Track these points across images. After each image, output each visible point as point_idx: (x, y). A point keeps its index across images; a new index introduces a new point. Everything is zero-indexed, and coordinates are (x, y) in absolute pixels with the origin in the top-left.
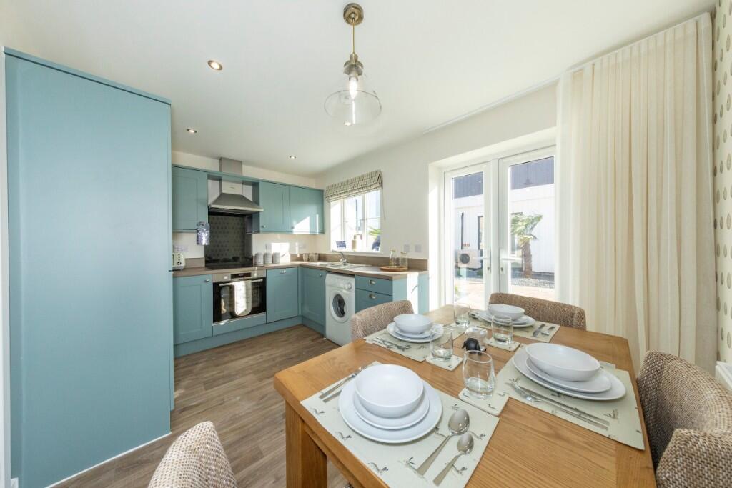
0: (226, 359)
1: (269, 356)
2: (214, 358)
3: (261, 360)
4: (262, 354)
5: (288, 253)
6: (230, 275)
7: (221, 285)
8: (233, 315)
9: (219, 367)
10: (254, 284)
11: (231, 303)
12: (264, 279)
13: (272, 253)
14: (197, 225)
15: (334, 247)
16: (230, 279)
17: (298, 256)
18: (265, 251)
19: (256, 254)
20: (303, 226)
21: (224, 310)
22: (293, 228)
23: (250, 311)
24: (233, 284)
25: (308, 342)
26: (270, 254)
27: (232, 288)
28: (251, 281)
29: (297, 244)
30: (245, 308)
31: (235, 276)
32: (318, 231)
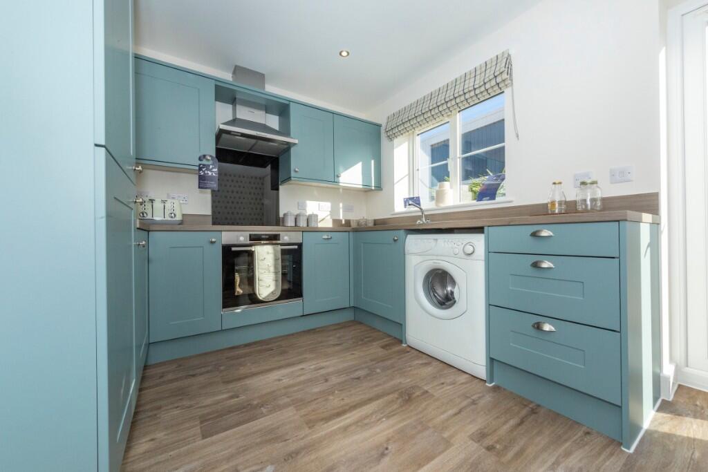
0: (243, 371)
1: (316, 369)
2: (222, 368)
3: (302, 378)
4: (301, 366)
5: (329, 217)
6: (248, 234)
7: (233, 249)
8: (253, 299)
9: (231, 386)
10: (284, 252)
11: (251, 280)
12: (300, 245)
13: (307, 214)
14: (200, 159)
15: (399, 208)
16: (249, 242)
17: (343, 222)
18: (296, 212)
19: (285, 215)
20: (352, 176)
21: (239, 291)
22: (338, 177)
23: (278, 294)
24: (253, 249)
25: (375, 350)
26: (304, 215)
27: (251, 254)
28: (280, 247)
29: (341, 205)
30: (272, 288)
31: (256, 239)
32: (373, 185)
